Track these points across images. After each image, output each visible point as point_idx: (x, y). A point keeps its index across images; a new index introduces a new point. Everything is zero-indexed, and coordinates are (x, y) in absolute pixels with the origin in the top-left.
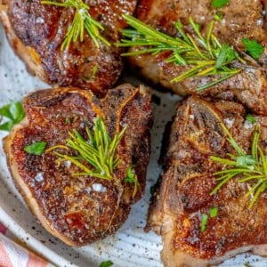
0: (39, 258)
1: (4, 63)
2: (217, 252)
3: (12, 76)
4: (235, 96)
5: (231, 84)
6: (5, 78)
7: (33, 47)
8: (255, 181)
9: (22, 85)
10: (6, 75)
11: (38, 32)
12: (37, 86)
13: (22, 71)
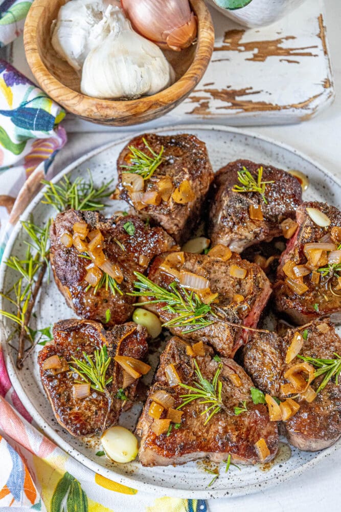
0: (50, 442)
1: (52, 296)
2: (176, 453)
3: (56, 306)
4: (209, 341)
5: (206, 331)
6: (50, 308)
7: (68, 287)
8: (211, 404)
9: (62, 314)
10: (51, 305)
11: (72, 276)
12: (73, 316)
13: (64, 303)
